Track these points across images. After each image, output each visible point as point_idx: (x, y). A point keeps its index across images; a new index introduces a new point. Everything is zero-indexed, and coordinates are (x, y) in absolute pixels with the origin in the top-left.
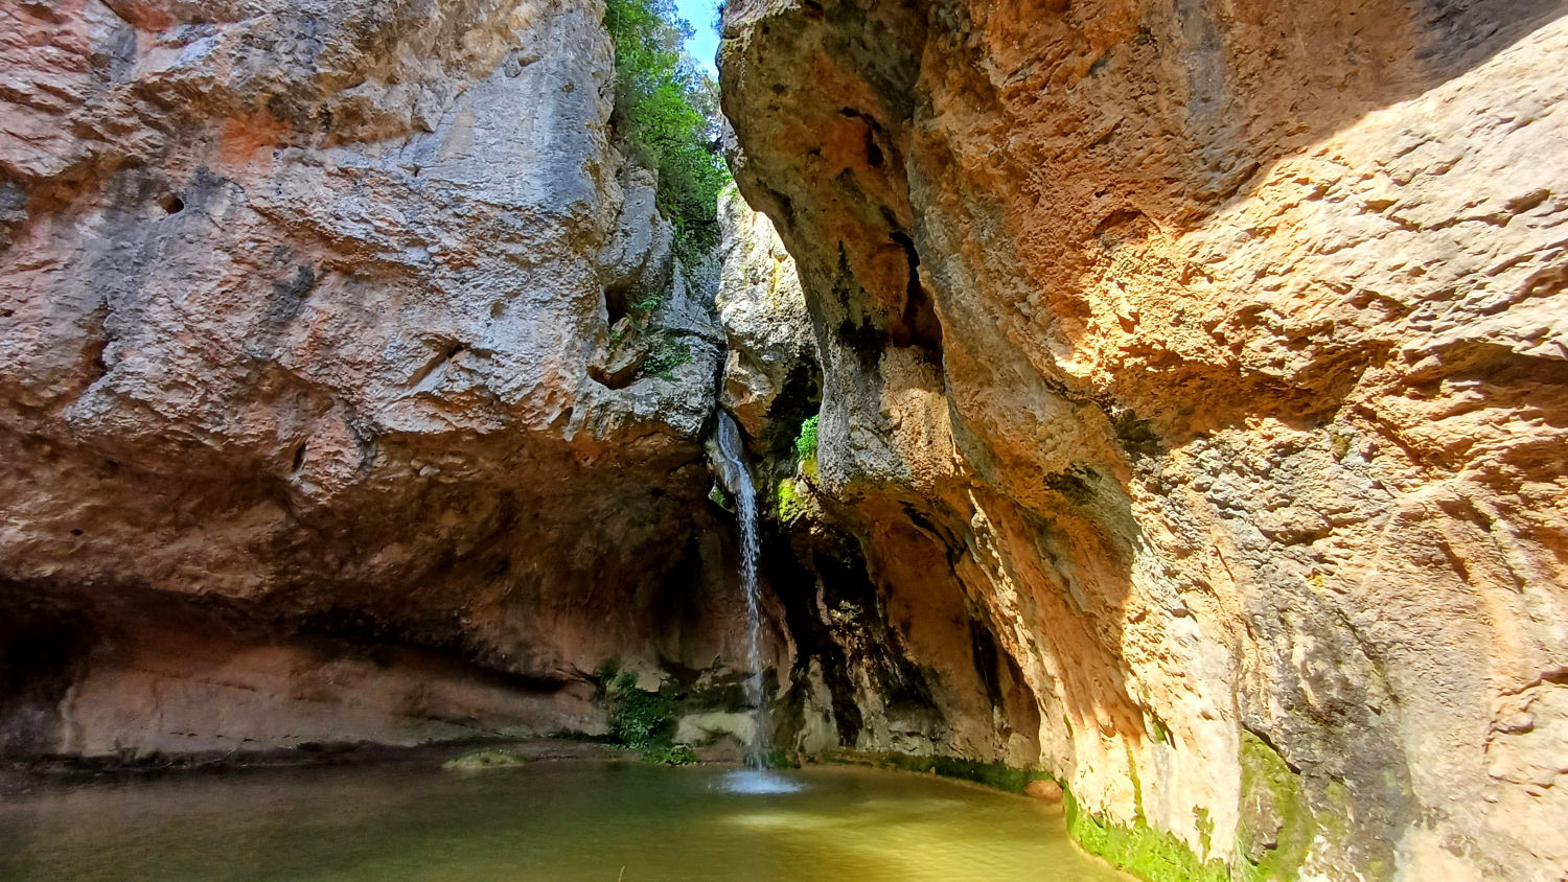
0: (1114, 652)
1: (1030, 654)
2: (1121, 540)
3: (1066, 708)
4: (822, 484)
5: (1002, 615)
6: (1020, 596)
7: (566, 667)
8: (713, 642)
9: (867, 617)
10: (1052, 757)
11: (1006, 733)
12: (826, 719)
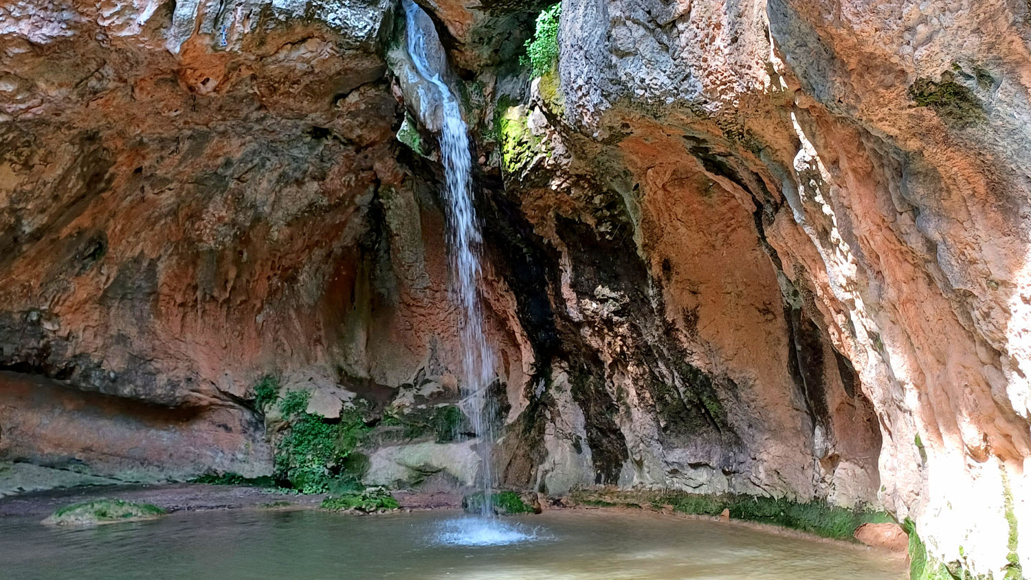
0: (996, 346)
1: (872, 353)
2: (1021, 179)
3: (920, 425)
4: (567, 112)
5: (833, 299)
6: (861, 270)
7: (204, 387)
8: (412, 349)
9: (634, 308)
10: (895, 490)
11: (832, 461)
12: (577, 448)
